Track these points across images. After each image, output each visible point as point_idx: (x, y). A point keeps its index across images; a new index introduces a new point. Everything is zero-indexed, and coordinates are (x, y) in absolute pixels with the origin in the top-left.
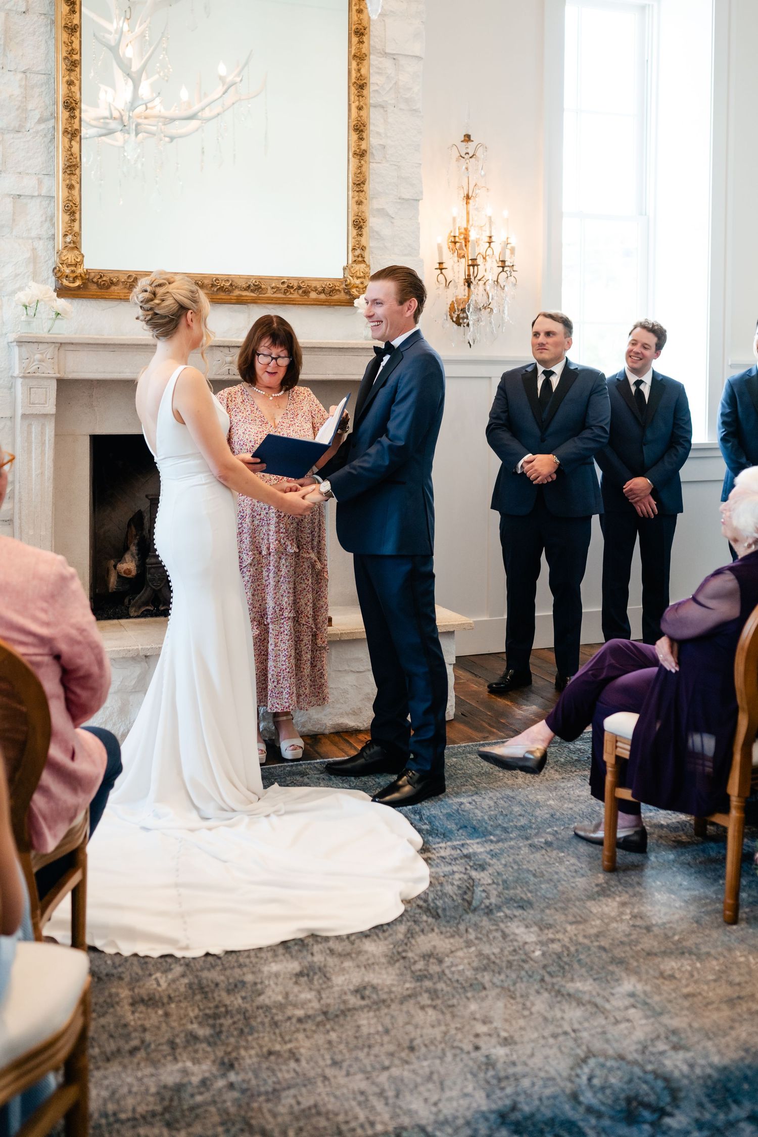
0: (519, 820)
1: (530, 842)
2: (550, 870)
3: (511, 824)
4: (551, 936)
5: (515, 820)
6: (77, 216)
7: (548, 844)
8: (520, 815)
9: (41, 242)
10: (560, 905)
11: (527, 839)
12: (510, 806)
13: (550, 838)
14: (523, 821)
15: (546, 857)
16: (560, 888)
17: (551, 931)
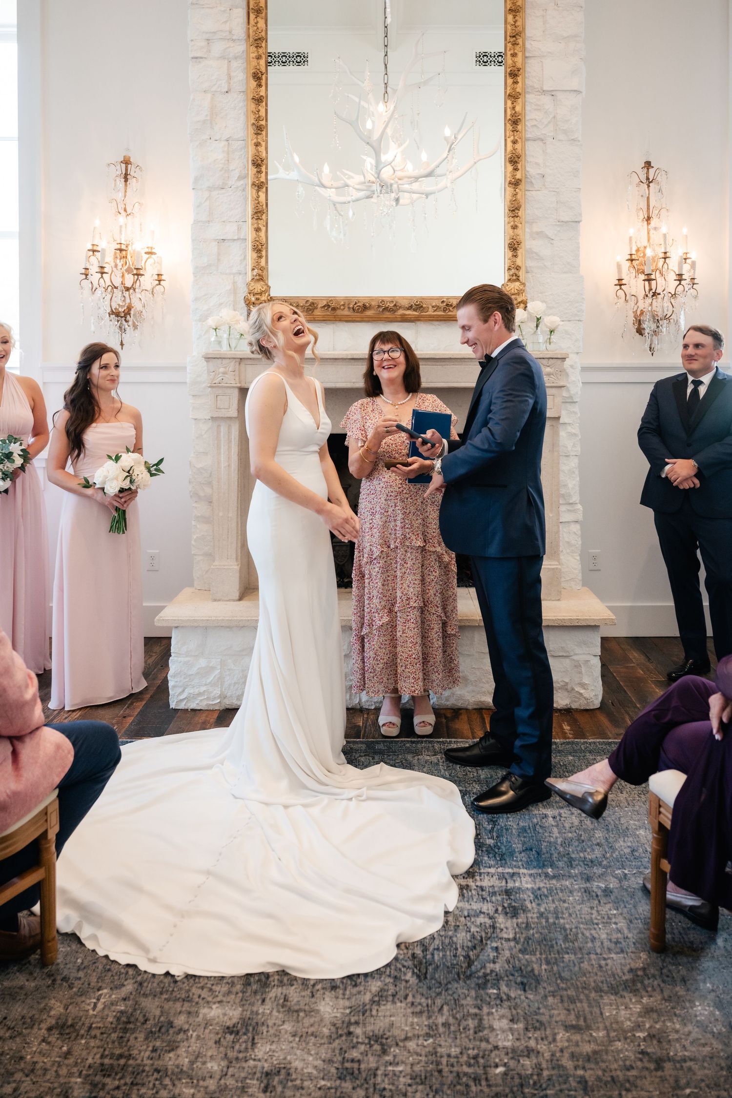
0: (593, 850)
1: (588, 885)
2: (587, 934)
3: (582, 855)
4: (532, 1043)
5: (588, 850)
6: (264, 253)
7: (607, 892)
8: (598, 844)
9: (241, 277)
10: (571, 992)
11: (588, 879)
12: (593, 829)
13: (613, 884)
14: (597, 853)
15: (594, 912)
16: (585, 965)
17: (537, 1034)
